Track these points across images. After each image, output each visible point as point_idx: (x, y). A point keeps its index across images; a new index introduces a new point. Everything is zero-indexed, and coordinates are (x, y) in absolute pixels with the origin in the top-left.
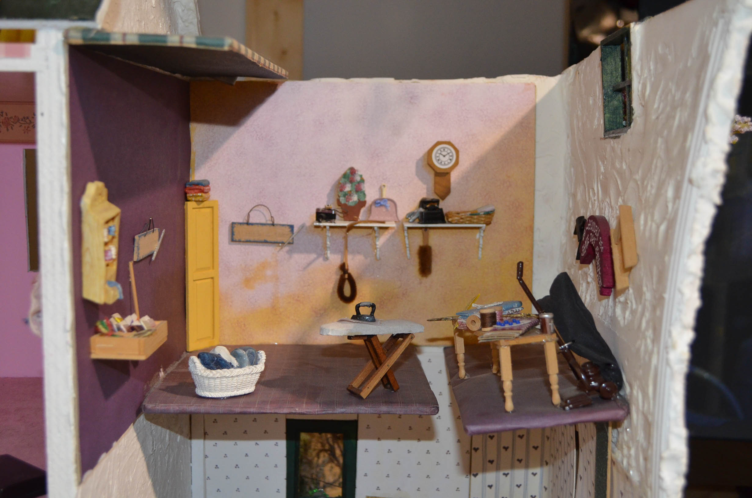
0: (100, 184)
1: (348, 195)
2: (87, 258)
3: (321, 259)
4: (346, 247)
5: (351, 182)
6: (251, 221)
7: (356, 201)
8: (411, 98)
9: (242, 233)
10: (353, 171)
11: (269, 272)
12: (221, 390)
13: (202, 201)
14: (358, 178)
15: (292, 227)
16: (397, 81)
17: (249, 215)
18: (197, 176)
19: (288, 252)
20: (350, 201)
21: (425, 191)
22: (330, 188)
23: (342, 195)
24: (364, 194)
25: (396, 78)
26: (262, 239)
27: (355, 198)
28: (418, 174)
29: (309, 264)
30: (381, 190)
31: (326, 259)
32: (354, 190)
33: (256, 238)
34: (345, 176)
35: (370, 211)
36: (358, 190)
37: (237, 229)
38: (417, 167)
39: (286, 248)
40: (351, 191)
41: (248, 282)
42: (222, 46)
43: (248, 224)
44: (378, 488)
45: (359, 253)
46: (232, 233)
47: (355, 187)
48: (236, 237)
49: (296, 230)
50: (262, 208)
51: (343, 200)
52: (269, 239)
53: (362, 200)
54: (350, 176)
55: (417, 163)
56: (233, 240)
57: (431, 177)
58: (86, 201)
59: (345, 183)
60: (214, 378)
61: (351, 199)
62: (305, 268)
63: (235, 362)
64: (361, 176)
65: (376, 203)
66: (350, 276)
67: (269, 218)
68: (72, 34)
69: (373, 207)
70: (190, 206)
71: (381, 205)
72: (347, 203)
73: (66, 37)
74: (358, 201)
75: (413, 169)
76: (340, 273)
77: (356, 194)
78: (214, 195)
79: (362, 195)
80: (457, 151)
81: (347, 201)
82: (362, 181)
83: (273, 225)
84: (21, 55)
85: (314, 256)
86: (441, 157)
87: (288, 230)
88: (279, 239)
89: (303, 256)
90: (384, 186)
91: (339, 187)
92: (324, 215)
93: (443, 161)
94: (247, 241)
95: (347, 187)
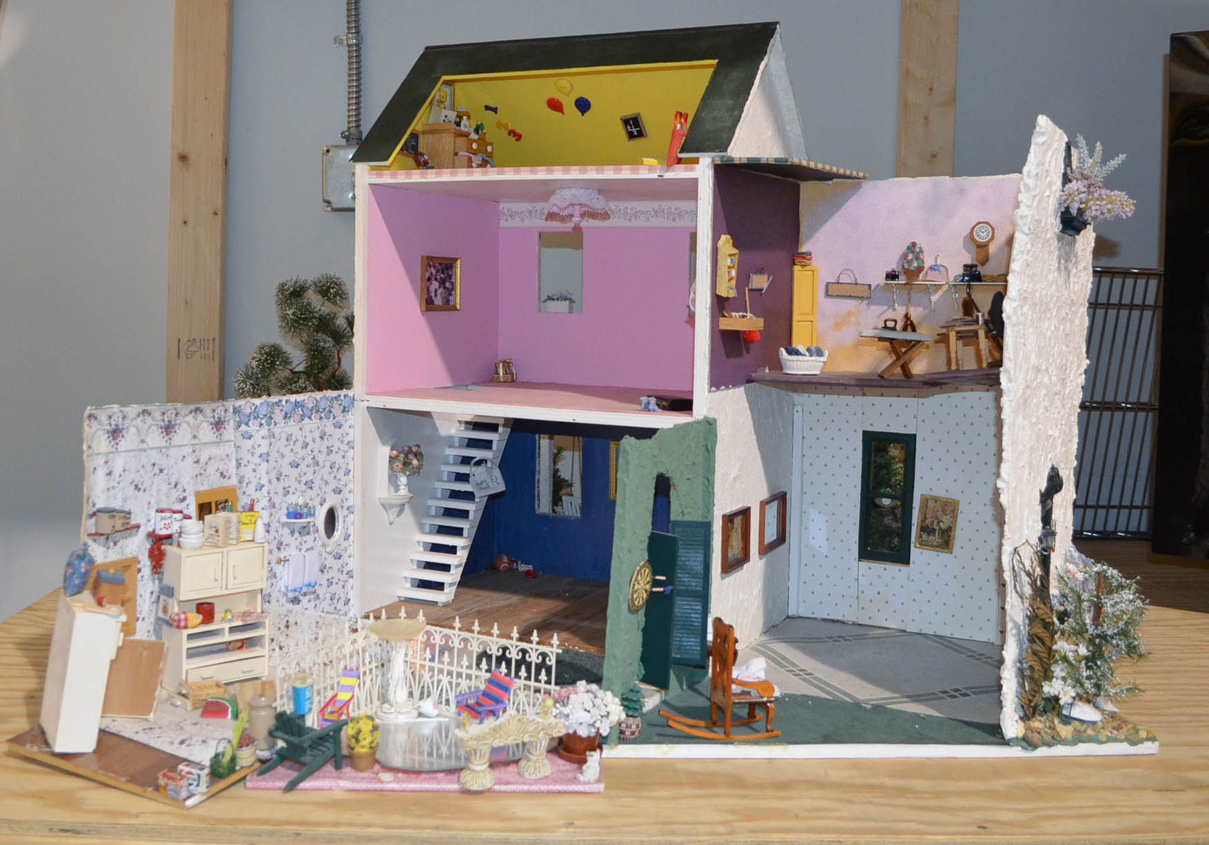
0: (729, 237)
1: (910, 262)
2: (719, 273)
3: (891, 310)
4: (909, 301)
5: (913, 252)
6: (841, 281)
7: (916, 267)
9: (834, 290)
10: (914, 244)
11: (853, 319)
12: (797, 370)
13: (805, 266)
14: (918, 250)
15: (870, 286)
16: (951, 178)
17: (839, 277)
18: (804, 249)
19: (867, 304)
20: (912, 267)
21: (970, 260)
22: (898, 257)
23: (906, 262)
24: (923, 261)
25: (950, 176)
26: (848, 294)
27: (916, 264)
28: (965, 246)
29: (883, 313)
30: (936, 259)
31: (895, 310)
32: (915, 259)
33: (844, 294)
34: (908, 248)
35: (927, 274)
36: (917, 258)
37: (830, 286)
38: (965, 240)
39: (866, 302)
40: (913, 259)
41: (838, 326)
42: (787, 162)
43: (838, 283)
44: (931, 489)
45: (919, 306)
46: (827, 290)
47: (916, 256)
48: (830, 293)
49: (872, 288)
50: (848, 272)
51: (906, 266)
52: (852, 295)
53: (921, 266)
54: (913, 248)
55: (965, 238)
56: (827, 295)
57: (974, 248)
58: (720, 243)
59: (909, 254)
60: (793, 361)
61: (913, 265)
62: (878, 317)
63: (807, 353)
64: (920, 248)
65: (931, 268)
66: (912, 322)
67: (853, 279)
68: (716, 158)
69: (929, 272)
70: (797, 268)
71: (936, 270)
72: (909, 268)
73: (713, 161)
74: (918, 266)
75: (960, 243)
76: (905, 320)
77: (917, 261)
78: (815, 262)
79: (921, 262)
80: (993, 230)
82: (921, 251)
83: (856, 284)
84: (692, 170)
85: (886, 307)
86: (981, 233)
87: (867, 287)
88: (860, 295)
89: (877, 307)
90: (939, 256)
91: (905, 256)
92: (892, 276)
93: (982, 237)
94: (838, 296)
95: (910, 257)
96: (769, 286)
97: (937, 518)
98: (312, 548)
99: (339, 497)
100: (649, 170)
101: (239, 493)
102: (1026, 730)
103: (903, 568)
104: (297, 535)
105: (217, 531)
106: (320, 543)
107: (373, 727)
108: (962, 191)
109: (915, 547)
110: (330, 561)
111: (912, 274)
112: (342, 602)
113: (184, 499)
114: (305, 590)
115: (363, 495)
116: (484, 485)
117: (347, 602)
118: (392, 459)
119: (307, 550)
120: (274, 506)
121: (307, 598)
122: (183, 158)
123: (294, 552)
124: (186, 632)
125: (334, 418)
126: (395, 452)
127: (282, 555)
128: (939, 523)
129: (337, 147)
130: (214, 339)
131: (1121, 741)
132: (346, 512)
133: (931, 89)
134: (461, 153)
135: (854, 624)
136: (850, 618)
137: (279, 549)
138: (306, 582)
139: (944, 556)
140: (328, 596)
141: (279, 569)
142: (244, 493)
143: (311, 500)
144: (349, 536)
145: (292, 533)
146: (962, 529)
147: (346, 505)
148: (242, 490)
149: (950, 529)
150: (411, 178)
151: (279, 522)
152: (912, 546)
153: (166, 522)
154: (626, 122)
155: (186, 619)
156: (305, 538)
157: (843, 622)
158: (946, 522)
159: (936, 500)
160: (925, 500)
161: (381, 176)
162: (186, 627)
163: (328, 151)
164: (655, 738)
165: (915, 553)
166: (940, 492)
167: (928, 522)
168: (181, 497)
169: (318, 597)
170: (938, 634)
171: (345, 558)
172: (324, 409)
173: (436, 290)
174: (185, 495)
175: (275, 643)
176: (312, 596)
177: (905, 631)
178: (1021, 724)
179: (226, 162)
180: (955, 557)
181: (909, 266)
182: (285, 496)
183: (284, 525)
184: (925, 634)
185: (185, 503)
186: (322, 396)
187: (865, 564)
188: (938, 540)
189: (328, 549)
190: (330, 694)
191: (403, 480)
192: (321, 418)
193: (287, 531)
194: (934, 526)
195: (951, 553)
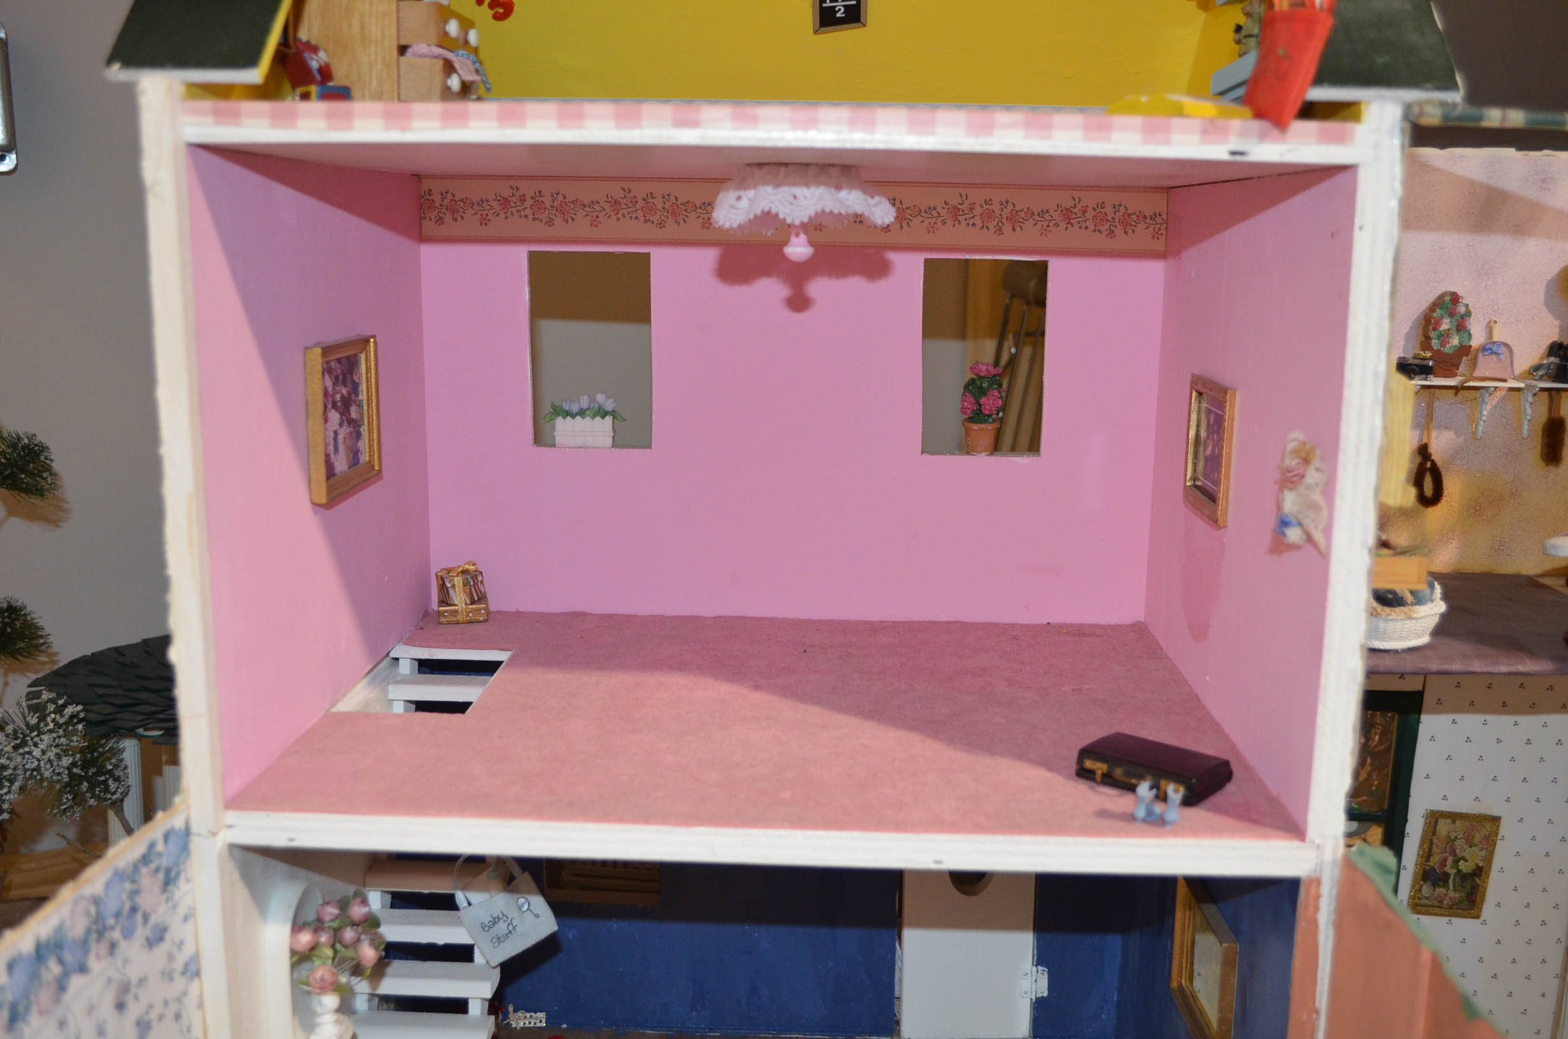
1: (1444, 337)
4: (1431, 419)
5: (1451, 315)
7: (1456, 346)
8: (1543, 181)
10: (1454, 298)
14: (1462, 310)
16: (1520, 154)
20: (1447, 346)
21: (1557, 330)
23: (1435, 337)
24: (1469, 335)
25: (1519, 149)
27: (1455, 341)
28: (1548, 303)
30: (1490, 328)
32: (1454, 329)
34: (1439, 303)
35: (1474, 363)
36: (1461, 327)
38: (1547, 292)
40: (1449, 330)
44: (1445, 798)
45: (1450, 428)
47: (1456, 323)
51: (1435, 343)
53: (1465, 344)
54: (1450, 306)
55: (1548, 286)
59: (1442, 317)
61: (1449, 343)
64: (1467, 306)
65: (1484, 348)
66: (1434, 463)
69: (1480, 355)
71: (1493, 353)
72: (1442, 349)
74: (1459, 345)
75: (1540, 294)
76: (1419, 459)
77: (1457, 334)
79: (1466, 335)
81: (1442, 347)
82: (1468, 313)
90: (1495, 322)
91: (1429, 321)
92: (1412, 368)
95: (1445, 325)
97: (1453, 853)
100: (1201, 133)
111: (1448, 363)
116: (502, 927)
118: (300, 958)
125: (146, 918)
126: (305, 938)
128: (1456, 862)
134: (421, 48)
139: (1462, 925)
146: (1502, 870)
149: (1478, 872)
150: (349, 127)
158: (1471, 859)
159: (1454, 817)
160: (1433, 821)
161: (234, 117)
166: (1462, 802)
167: (1435, 860)
172: (117, 915)
173: (336, 433)
180: (1484, 923)
181: (1443, 345)
186: (107, 875)
188: (1451, 894)
191: (327, 1002)
192: (113, 946)
194: (1448, 869)
195: (1478, 917)
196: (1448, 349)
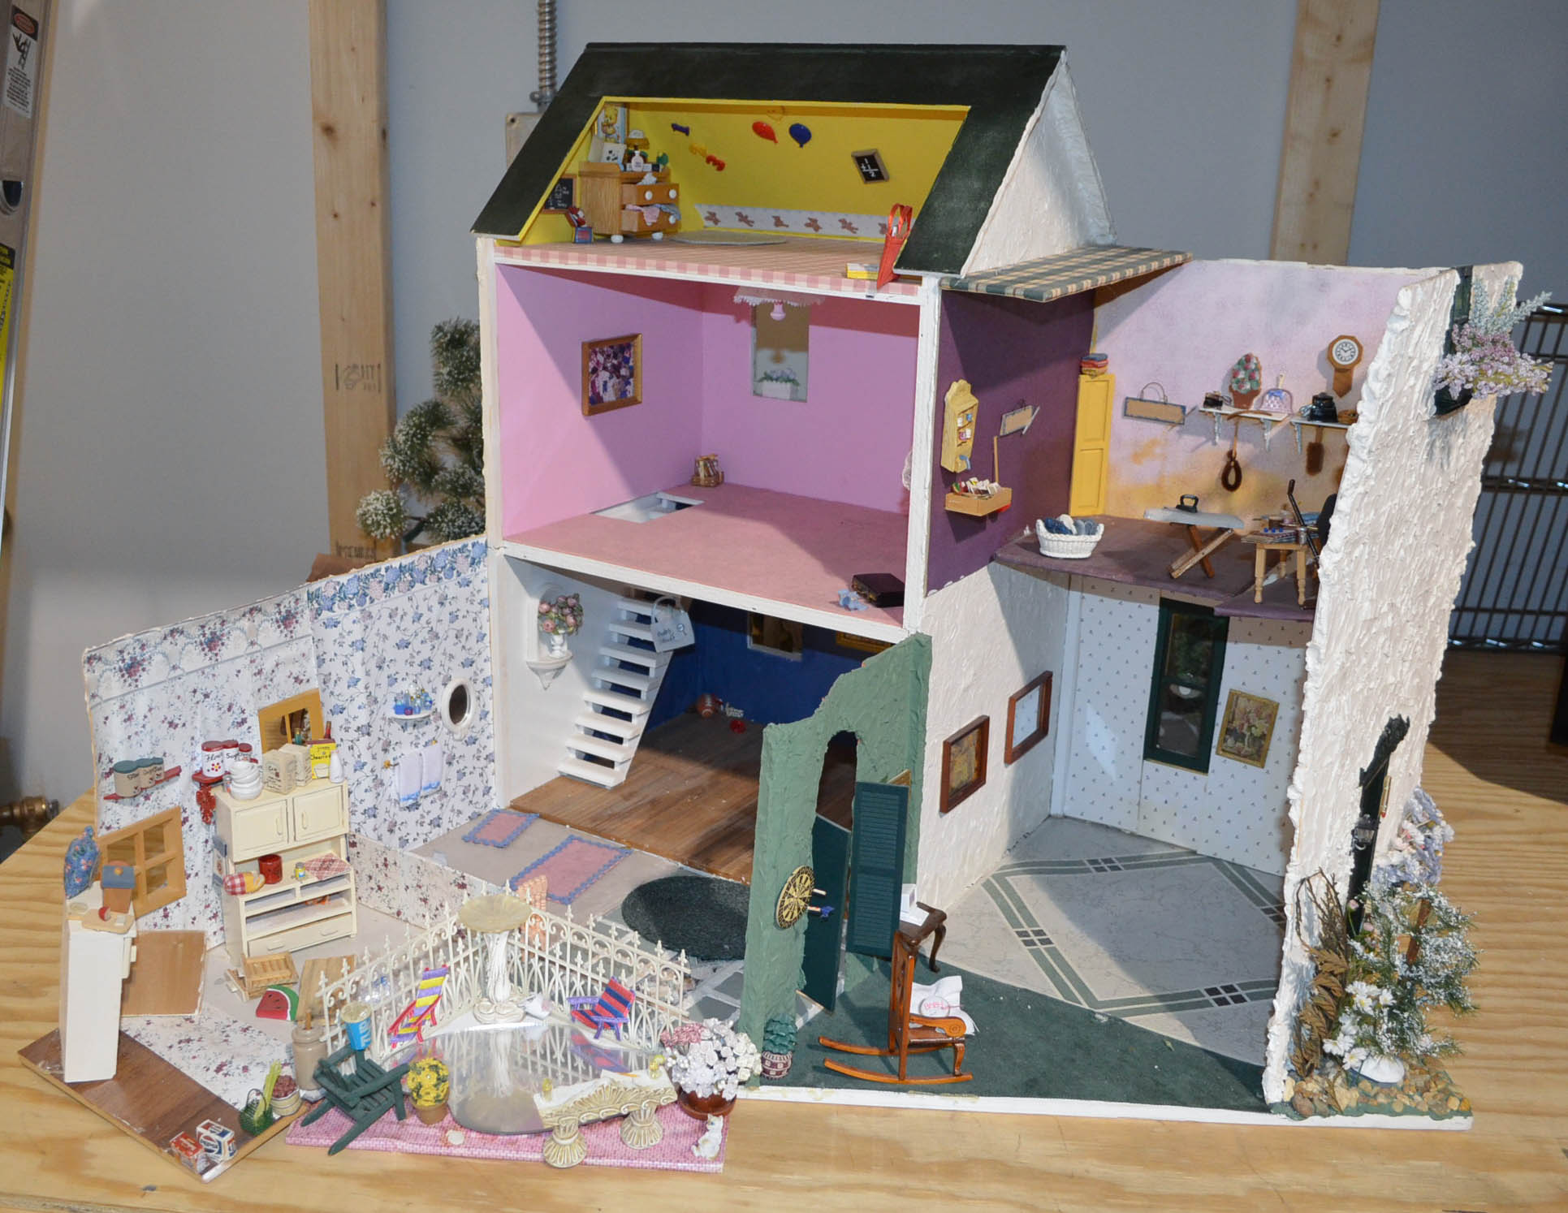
0: (962, 382)
1: (1240, 383)
2: (945, 438)
3: (1210, 443)
4: (1236, 435)
5: (1246, 369)
6: (1146, 397)
7: (1249, 390)
9: (1134, 408)
10: (1248, 358)
11: (1158, 450)
13: (1097, 376)
14: (1253, 366)
15: (1183, 408)
16: (1310, 266)
17: (1143, 391)
18: (1097, 349)
19: (1178, 432)
20: (1244, 389)
21: (1325, 385)
22: (1225, 372)
23: (1235, 382)
24: (1259, 383)
26: (1153, 416)
27: (1248, 386)
28: (1319, 366)
29: (1198, 447)
30: (1278, 380)
31: (1215, 444)
32: (1248, 378)
33: (1148, 416)
34: (1239, 363)
35: (1262, 401)
36: (1251, 378)
37: (1131, 403)
39: (1177, 428)
40: (1245, 378)
41: (1136, 457)
43: (1141, 400)
44: (1243, 683)
45: (1249, 442)
46: (1126, 408)
47: (1249, 374)
48: (1128, 412)
49: (1188, 411)
50: (1156, 386)
51: (1235, 387)
52: (1160, 418)
53: (1255, 388)
54: (1246, 363)
56: (1125, 415)
57: (1332, 371)
59: (1240, 370)
61: (1244, 387)
62: (1193, 451)
63: (1075, 530)
64: (1257, 364)
65: (1271, 393)
66: (1237, 464)
67: (1162, 396)
68: (944, 282)
69: (1267, 397)
70: (1083, 379)
71: (1278, 396)
72: (1239, 390)
73: (940, 285)
74: (1251, 389)
75: (1313, 362)
76: (1228, 459)
77: (1250, 382)
78: (1111, 368)
79: (1256, 383)
80: (1360, 348)
82: (1258, 369)
83: (1165, 403)
84: (912, 293)
85: (1204, 439)
86: (1342, 353)
87: (1179, 410)
88: (1170, 418)
89: (1192, 438)
90: (1282, 376)
91: (1235, 374)
92: (1213, 401)
93: (1344, 357)
94: (1140, 418)
95: (1241, 375)
96: (1033, 423)
97: (1248, 721)
98: (434, 740)
99: (469, 671)
100: (855, 286)
101: (324, 697)
102: (1296, 1093)
103: (1199, 776)
104: (410, 729)
105: (277, 775)
106: (446, 730)
107: (438, 1079)
108: (1323, 286)
109: (1217, 753)
110: (461, 749)
111: (1243, 399)
112: (480, 793)
113: (244, 721)
114: (423, 793)
115: (504, 664)
116: (668, 636)
117: (487, 791)
118: (542, 615)
119: (426, 744)
120: (376, 701)
121: (430, 799)
122: (329, 130)
123: (407, 750)
124: (243, 899)
125: (459, 574)
126: (545, 607)
127: (390, 757)
128: (1250, 727)
129: (524, 114)
130: (379, 366)
131: (1422, 1114)
132: (480, 686)
133: (1339, 38)
134: (630, 207)
135: (1132, 835)
136: (1128, 825)
137: (385, 750)
138: (424, 784)
139: (1252, 770)
140: (460, 790)
141: (387, 775)
142: (332, 693)
143: (429, 682)
144: (488, 713)
145: (404, 728)
146: (1280, 739)
147: (480, 678)
148: (328, 691)
149: (1263, 737)
151: (384, 719)
152: (1213, 751)
153: (215, 762)
154: (860, 160)
155: (243, 885)
156: (421, 730)
157: (1119, 830)
158: (1259, 728)
159: (1249, 698)
160: (1234, 696)
162: (243, 893)
163: (513, 121)
164: (810, 1076)
165: (1215, 760)
166: (1254, 688)
167: (1236, 724)
168: (239, 720)
169: (445, 795)
170: (1237, 861)
171: (482, 740)
172: (443, 568)
173: (605, 383)
174: (244, 716)
175: (373, 881)
176: (436, 796)
177: (1194, 853)
178: (1291, 1082)
179: (384, 134)
180: (1268, 772)
181: (1240, 387)
182: (391, 685)
183: (391, 721)
184: (1220, 860)
185: (246, 726)
186: (439, 551)
187: (1151, 765)
188: (1246, 748)
189: (457, 737)
190: (406, 1003)
191: (558, 639)
192: (439, 579)
193: (396, 726)
194: (1244, 731)
195: (1263, 767)
196: (1242, 391)
